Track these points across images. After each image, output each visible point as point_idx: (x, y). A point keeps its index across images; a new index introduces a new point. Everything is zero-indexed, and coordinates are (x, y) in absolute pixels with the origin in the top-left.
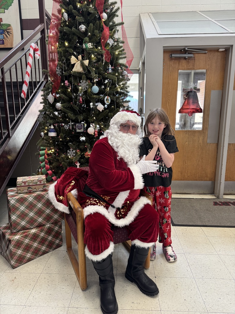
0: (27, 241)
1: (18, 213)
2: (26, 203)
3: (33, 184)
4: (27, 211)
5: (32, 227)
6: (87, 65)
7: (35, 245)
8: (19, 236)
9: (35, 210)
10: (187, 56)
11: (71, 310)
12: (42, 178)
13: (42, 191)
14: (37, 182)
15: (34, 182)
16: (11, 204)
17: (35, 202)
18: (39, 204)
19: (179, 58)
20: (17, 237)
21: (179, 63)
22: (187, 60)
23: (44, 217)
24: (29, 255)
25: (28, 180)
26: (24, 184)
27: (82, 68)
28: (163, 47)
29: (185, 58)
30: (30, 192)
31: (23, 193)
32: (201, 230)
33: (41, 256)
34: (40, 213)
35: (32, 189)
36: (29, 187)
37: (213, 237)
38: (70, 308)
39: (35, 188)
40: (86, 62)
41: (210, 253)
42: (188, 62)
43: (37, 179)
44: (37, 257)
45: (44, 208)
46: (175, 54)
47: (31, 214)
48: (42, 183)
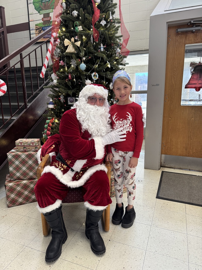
0: (19, 188)
1: (14, 166)
2: (20, 159)
3: (27, 145)
4: (20, 166)
5: (25, 179)
6: (79, 46)
7: (26, 193)
8: (12, 184)
9: (27, 165)
10: (194, 29)
11: (27, 249)
12: (34, 141)
13: (34, 151)
14: (30, 144)
15: (28, 143)
16: (9, 159)
17: (27, 159)
18: (30, 161)
19: (186, 32)
20: (11, 184)
21: (186, 38)
22: (195, 33)
23: (34, 172)
24: (20, 200)
25: (24, 141)
26: (21, 144)
27: (74, 49)
28: (167, 23)
29: (192, 32)
30: (25, 151)
31: (20, 151)
32: (184, 207)
33: (31, 202)
34: (30, 168)
35: (27, 148)
36: (24, 147)
37: (192, 216)
38: (27, 247)
39: (29, 148)
40: (78, 44)
41: (179, 231)
42: (196, 36)
43: (31, 141)
44: (28, 203)
45: (34, 165)
46: (182, 28)
47: (24, 168)
48: (34, 145)
